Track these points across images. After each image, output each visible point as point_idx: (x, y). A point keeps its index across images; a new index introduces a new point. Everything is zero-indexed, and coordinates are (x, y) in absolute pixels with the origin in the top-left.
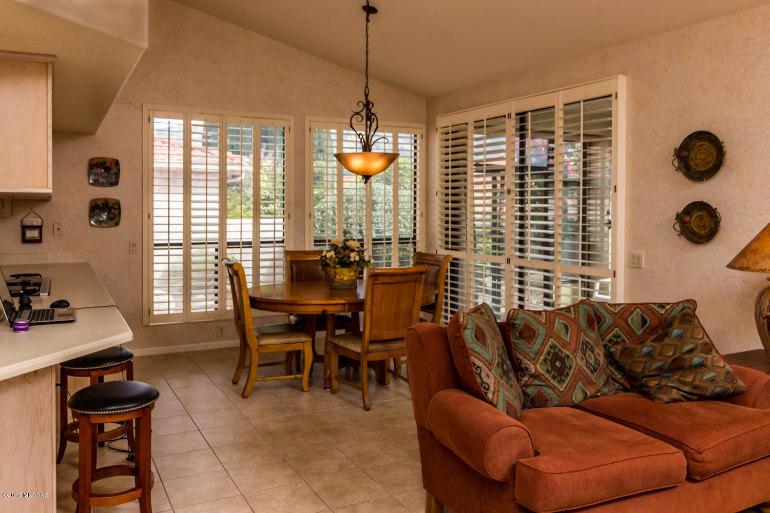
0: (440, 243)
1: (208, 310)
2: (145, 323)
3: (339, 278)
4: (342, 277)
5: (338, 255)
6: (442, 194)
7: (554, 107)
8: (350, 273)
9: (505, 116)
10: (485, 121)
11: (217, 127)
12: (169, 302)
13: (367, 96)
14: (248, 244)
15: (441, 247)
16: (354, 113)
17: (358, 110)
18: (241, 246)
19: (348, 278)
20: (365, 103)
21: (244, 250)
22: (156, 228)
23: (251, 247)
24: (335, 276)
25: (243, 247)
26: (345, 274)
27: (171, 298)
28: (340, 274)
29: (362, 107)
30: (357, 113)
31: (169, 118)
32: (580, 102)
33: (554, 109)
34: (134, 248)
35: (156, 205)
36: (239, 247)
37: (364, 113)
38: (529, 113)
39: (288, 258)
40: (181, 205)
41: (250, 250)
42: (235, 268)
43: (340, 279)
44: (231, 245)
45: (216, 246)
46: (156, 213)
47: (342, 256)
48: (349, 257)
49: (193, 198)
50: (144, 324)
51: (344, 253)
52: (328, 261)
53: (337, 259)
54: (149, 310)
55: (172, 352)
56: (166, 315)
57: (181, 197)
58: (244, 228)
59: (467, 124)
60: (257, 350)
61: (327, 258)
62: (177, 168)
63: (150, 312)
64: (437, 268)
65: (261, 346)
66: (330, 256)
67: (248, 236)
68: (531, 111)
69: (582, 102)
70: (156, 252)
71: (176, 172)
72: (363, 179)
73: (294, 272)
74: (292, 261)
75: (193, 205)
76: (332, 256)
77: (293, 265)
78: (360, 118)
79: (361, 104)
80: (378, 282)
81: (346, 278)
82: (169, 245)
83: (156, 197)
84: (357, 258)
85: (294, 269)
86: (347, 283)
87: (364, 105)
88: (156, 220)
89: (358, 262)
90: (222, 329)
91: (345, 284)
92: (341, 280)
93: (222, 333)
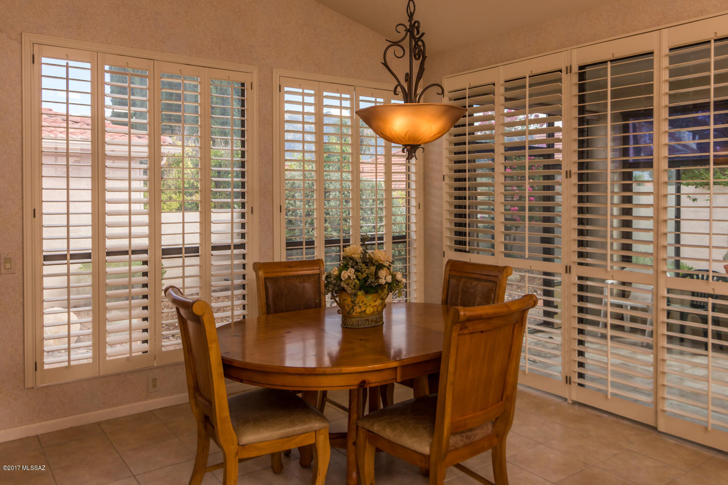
0: (448, 244)
1: (133, 355)
2: (29, 383)
3: (359, 310)
4: (363, 309)
5: (359, 274)
6: (450, 178)
7: (652, 53)
8: (375, 301)
9: (561, 71)
10: (528, 79)
11: (146, 77)
12: (69, 324)
13: (411, 16)
14: (193, 251)
15: (450, 247)
16: (389, 44)
17: (397, 37)
18: (184, 255)
19: (372, 310)
20: (408, 27)
21: (188, 261)
22: (46, 233)
23: (198, 256)
24: (353, 308)
25: (185, 257)
26: (368, 304)
27: (74, 317)
28: (361, 305)
29: (403, 33)
30: (395, 44)
31: (67, 57)
32: (709, 42)
33: (653, 56)
34: (8, 266)
35: (46, 195)
36: (181, 257)
37: (406, 43)
38: (609, 63)
39: (261, 273)
40: (88, 195)
41: (196, 261)
42: (197, 310)
43: (361, 312)
44: (168, 252)
45: (144, 257)
46: (46, 208)
47: (365, 275)
48: (377, 278)
49: (109, 184)
50: (26, 387)
51: (367, 271)
52: (342, 284)
53: (357, 281)
54: (36, 363)
55: (75, 425)
56: (65, 368)
57: (88, 184)
58: (189, 228)
59: (494, 84)
60: (237, 453)
61: (341, 280)
62: (81, 150)
63: (37, 366)
64: (490, 285)
65: (243, 445)
66: (347, 277)
67: (194, 240)
68: (611, 61)
69: (713, 41)
70: (47, 270)
71: (80, 155)
72: (403, 151)
73: (270, 295)
74: (266, 279)
75: (109, 196)
76: (349, 277)
77: (268, 284)
78: (400, 52)
79: (402, 29)
80: (466, 331)
81: (369, 310)
82: (68, 257)
83: (46, 183)
84: (389, 279)
85: (270, 291)
86: (370, 318)
87: (407, 31)
88: (46, 220)
89: (389, 284)
90: (154, 380)
91: (368, 320)
92: (363, 315)
93: (154, 386)
